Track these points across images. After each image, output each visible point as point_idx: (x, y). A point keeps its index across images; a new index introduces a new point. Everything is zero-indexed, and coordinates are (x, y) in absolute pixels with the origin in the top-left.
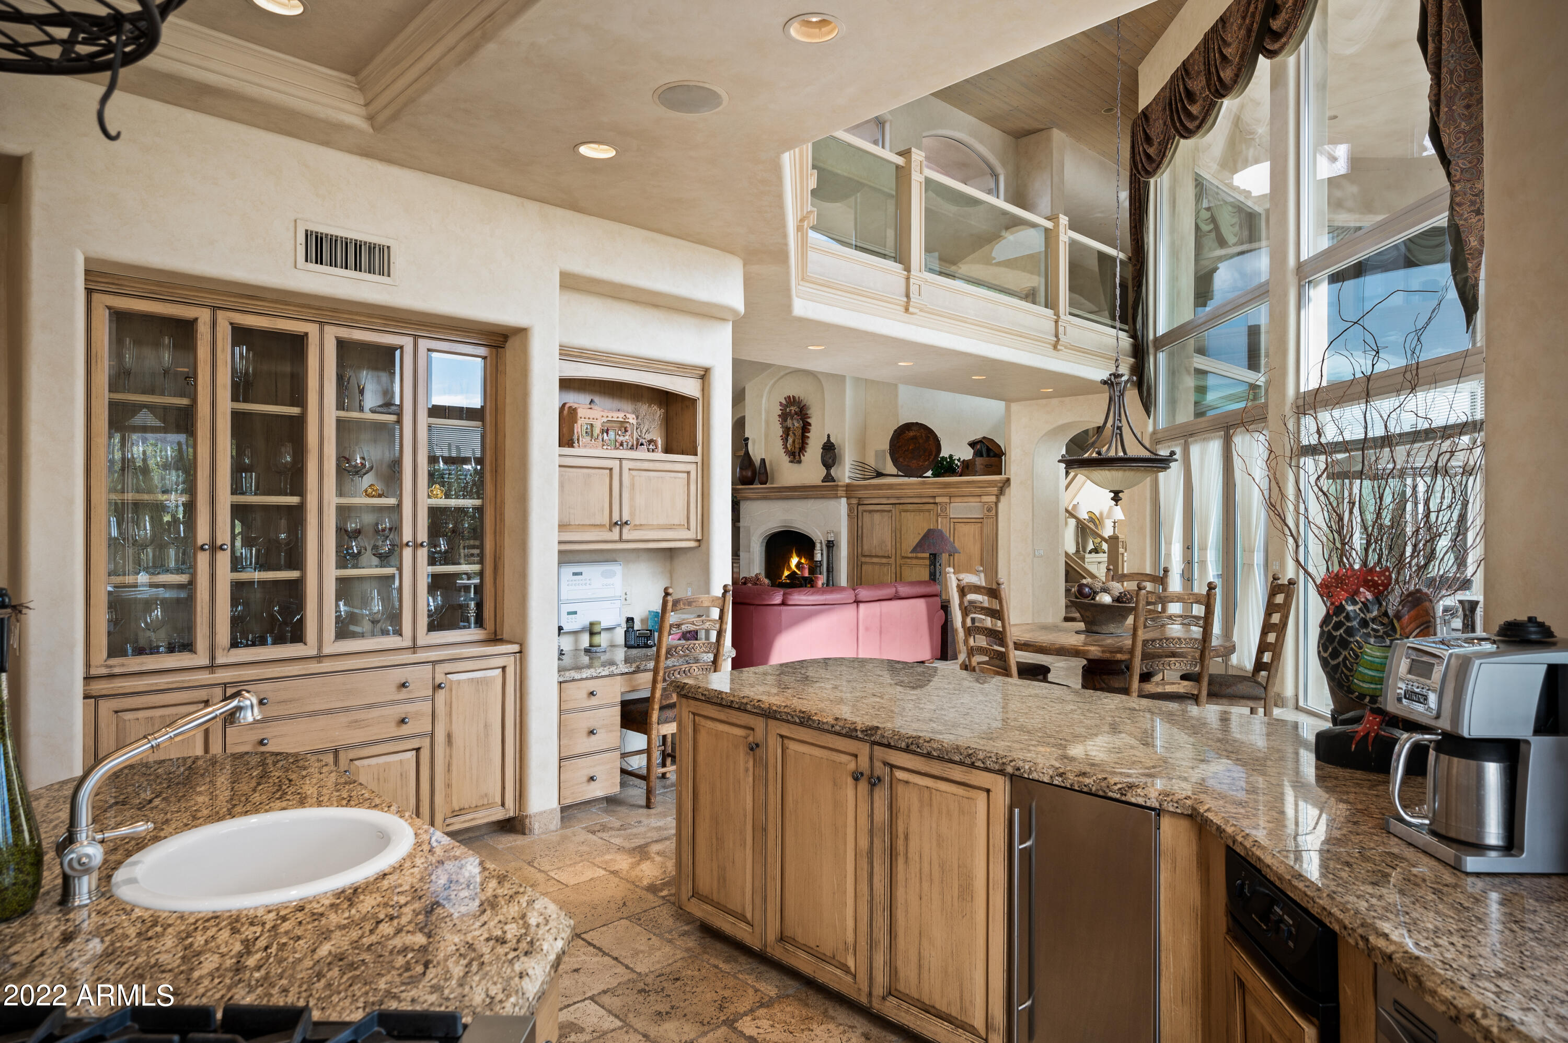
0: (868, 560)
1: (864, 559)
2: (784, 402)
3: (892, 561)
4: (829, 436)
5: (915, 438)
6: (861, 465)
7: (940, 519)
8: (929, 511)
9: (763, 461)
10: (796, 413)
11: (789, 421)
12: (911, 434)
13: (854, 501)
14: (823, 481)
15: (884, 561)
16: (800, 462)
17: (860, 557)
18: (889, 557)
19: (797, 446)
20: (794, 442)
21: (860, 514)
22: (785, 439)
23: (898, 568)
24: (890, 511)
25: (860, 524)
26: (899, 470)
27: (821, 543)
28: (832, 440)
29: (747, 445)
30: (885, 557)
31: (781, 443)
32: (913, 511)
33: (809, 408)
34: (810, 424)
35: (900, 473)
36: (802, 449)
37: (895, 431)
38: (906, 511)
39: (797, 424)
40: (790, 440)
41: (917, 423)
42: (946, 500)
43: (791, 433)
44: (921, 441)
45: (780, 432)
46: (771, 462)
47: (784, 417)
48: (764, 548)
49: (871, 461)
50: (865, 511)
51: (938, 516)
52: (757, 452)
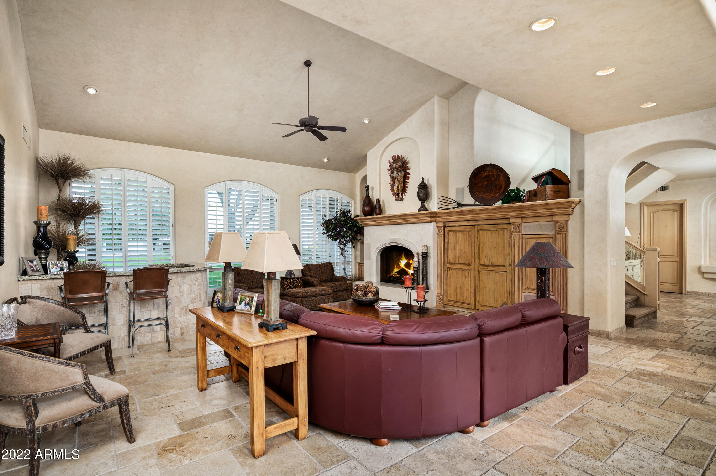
0: (452, 266)
1: (449, 266)
2: (392, 160)
3: (472, 267)
4: (423, 179)
5: (488, 176)
6: (445, 199)
7: (513, 236)
8: (503, 230)
9: (378, 200)
10: (400, 167)
11: (395, 172)
12: (485, 174)
13: (441, 224)
14: (419, 211)
15: (465, 267)
16: (402, 200)
17: (446, 264)
18: (469, 264)
19: (400, 188)
20: (398, 186)
21: (446, 234)
22: (392, 186)
23: (477, 273)
24: (469, 231)
25: (446, 241)
26: (476, 200)
27: (418, 254)
28: (426, 182)
29: (367, 190)
30: (465, 264)
31: (390, 188)
32: (490, 230)
33: (407, 163)
34: (409, 174)
35: (477, 203)
36: (404, 190)
37: (473, 172)
38: (483, 230)
39: (401, 174)
40: (396, 185)
41: (491, 164)
42: (519, 220)
43: (396, 180)
44: (492, 179)
45: (389, 181)
46: (383, 201)
47: (392, 170)
48: (379, 257)
49: (453, 195)
50: (450, 231)
51: (511, 233)
52: (374, 196)
